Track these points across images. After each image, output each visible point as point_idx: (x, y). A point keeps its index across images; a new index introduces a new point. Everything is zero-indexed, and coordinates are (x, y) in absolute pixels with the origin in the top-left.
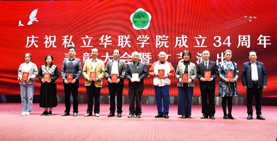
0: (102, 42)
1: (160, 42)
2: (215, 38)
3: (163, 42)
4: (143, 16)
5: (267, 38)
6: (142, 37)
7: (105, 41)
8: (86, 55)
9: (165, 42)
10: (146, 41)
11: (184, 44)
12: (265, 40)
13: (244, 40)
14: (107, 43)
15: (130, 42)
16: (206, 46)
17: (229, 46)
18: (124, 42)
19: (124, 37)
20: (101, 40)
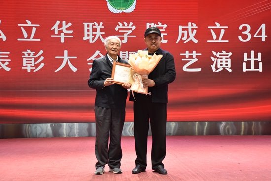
0: (56, 32)
2: (241, 28)
6: (124, 25)
7: (61, 31)
8: (29, 54)
10: (130, 31)
11: (192, 38)
14: (65, 34)
15: (104, 33)
16: (227, 41)
17: (263, 40)
18: (94, 33)
19: (94, 25)
20: (54, 29)
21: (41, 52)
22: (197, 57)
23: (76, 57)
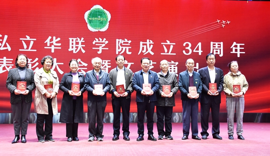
0: (48, 45)
1: (121, 47)
2: (184, 45)
3: (124, 48)
4: (101, 15)
5: (241, 46)
6: (99, 40)
7: (52, 44)
9: (127, 48)
10: (104, 45)
11: (149, 51)
12: (239, 48)
13: (217, 48)
14: (55, 46)
15: (84, 46)
16: (175, 54)
17: (200, 54)
18: (77, 45)
19: (77, 40)
20: (47, 43)
21: (37, 59)
22: (153, 65)
23: (63, 64)
